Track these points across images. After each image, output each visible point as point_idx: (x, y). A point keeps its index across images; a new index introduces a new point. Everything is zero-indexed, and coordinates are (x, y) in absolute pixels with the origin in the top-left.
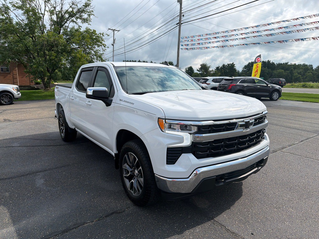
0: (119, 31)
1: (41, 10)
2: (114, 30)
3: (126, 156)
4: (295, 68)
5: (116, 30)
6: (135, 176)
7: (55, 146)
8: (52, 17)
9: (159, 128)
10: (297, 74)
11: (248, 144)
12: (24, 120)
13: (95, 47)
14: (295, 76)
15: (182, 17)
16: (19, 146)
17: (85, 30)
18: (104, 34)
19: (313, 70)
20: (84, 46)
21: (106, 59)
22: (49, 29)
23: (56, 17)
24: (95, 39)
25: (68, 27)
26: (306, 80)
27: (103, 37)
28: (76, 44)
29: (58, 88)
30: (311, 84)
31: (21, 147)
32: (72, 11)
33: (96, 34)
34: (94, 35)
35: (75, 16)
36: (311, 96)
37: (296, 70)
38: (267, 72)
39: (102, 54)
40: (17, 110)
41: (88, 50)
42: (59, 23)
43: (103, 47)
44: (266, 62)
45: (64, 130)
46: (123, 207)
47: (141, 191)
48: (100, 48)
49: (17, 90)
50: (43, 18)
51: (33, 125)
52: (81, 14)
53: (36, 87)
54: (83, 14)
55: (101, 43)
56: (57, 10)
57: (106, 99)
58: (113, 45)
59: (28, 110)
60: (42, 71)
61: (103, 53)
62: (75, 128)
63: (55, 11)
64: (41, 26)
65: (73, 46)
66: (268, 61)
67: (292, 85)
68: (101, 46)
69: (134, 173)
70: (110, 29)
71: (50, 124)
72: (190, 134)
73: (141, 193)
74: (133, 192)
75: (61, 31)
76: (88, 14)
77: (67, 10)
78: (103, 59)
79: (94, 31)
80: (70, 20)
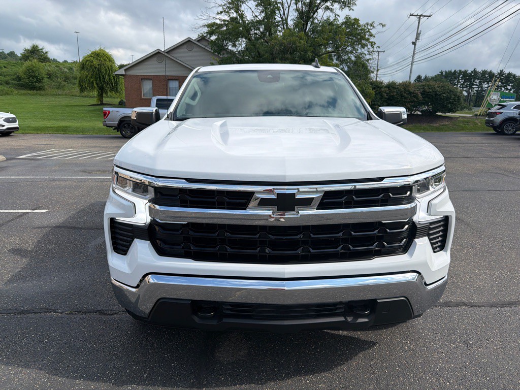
0: (430, 16)
2: (420, 16)
5: (425, 16)
17: (344, 20)
18: (374, 25)
24: (357, 34)
27: (372, 30)
33: (359, 26)
34: (356, 27)
39: (368, 60)
42: (305, 16)
43: (370, 47)
48: (365, 51)
55: (368, 40)
58: (414, 43)
68: (367, 45)
70: (412, 15)
75: (308, 27)
79: (357, 20)
80: (322, 7)
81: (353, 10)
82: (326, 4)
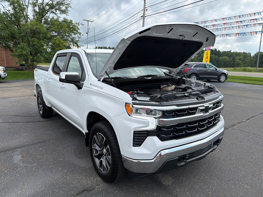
0: (92, 22)
1: (25, 2)
2: (88, 21)
3: (95, 136)
4: (236, 56)
5: (90, 21)
6: (104, 154)
7: (34, 122)
8: (35, 8)
9: (127, 113)
10: (238, 60)
11: (207, 126)
12: (8, 98)
13: (72, 35)
14: (236, 62)
15: (146, 11)
16: (2, 123)
17: (63, 20)
18: (79, 24)
19: (251, 57)
20: (62, 34)
21: (81, 45)
22: (32, 18)
23: (38, 8)
24: (72, 28)
25: (48, 17)
26: (246, 65)
27: (79, 26)
28: (55, 32)
29: (37, 70)
30: (249, 68)
31: (3, 124)
32: (52, 4)
33: (73, 24)
34: (71, 24)
35: (55, 8)
36: (251, 79)
37: (237, 57)
38: (214, 58)
39: (77, 41)
40: (2, 88)
41: (65, 37)
42: (41, 13)
43: (78, 35)
44: (213, 50)
45: (42, 108)
46: (94, 184)
47: (109, 168)
48: (76, 36)
49: (4, 71)
50: (27, 9)
51: (16, 102)
52: (59, 6)
53: (21, 68)
54: (62, 6)
55: (77, 31)
56: (39, 3)
57: (78, 83)
58: (87, 33)
59: (12, 88)
60: (25, 55)
61: (79, 40)
62: (51, 107)
63: (37, 4)
64: (25, 16)
65: (53, 33)
66: (215, 49)
67: (235, 69)
68: (77, 34)
69: (103, 152)
70: (85, 20)
71: (31, 101)
72: (155, 118)
73: (109, 170)
74: (102, 170)
75: (43, 21)
76: (66, 6)
77: (48, 3)
78: (79, 45)
79: (71, 21)
80: (50, 11)
81: (68, 15)
82: (52, 10)
